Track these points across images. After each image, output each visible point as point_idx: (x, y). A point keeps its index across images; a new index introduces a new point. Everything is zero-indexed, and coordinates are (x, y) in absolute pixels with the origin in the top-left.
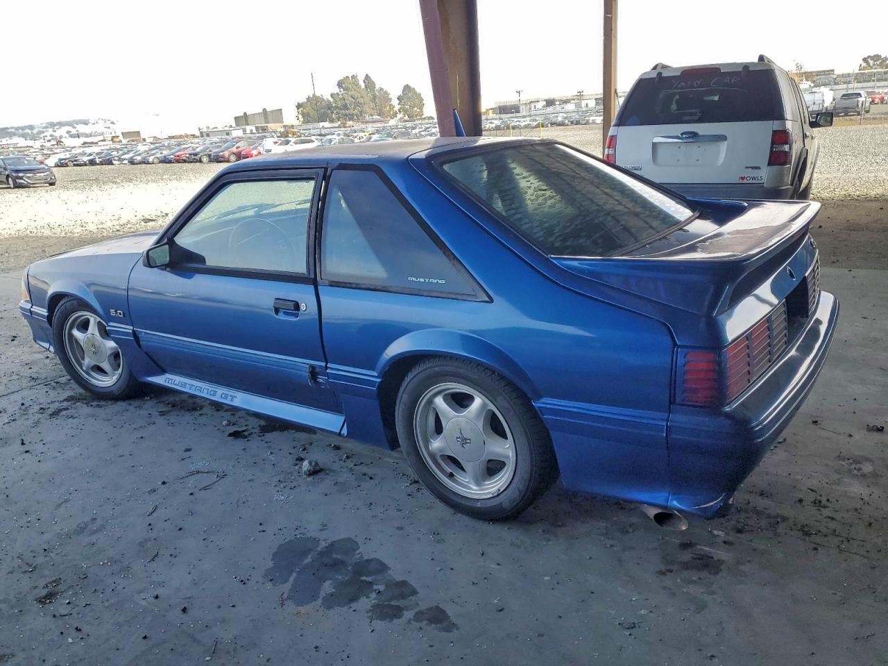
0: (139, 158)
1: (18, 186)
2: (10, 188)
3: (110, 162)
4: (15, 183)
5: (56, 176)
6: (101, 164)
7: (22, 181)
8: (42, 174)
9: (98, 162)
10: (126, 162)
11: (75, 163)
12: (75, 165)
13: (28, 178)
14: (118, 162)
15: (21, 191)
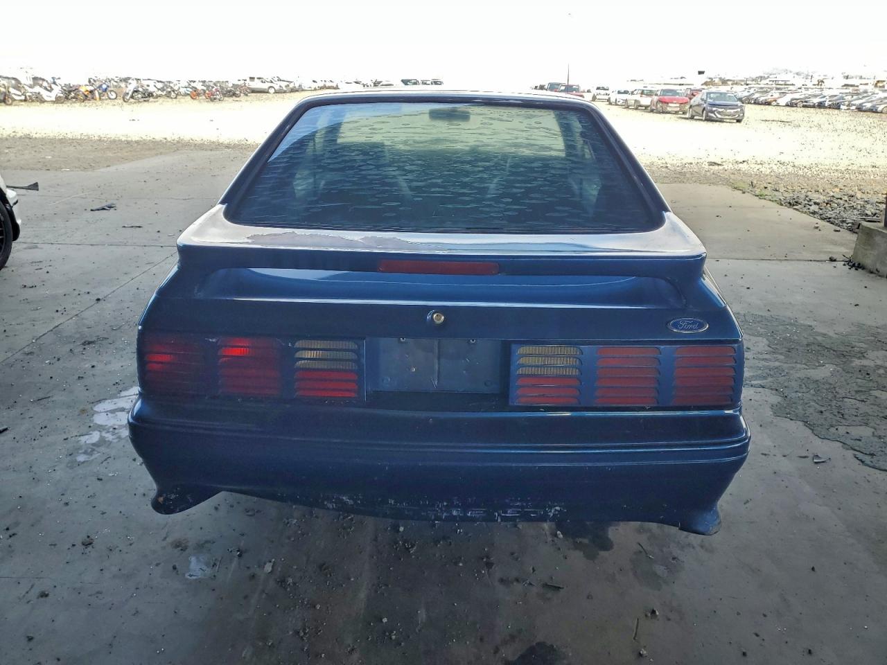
0: (869, 105)
1: (709, 120)
2: (702, 120)
3: (837, 107)
4: (707, 115)
5: (745, 115)
6: (830, 107)
7: (713, 115)
8: (732, 111)
9: (826, 105)
10: (854, 108)
11: (805, 104)
12: (804, 106)
13: (719, 113)
14: (846, 108)
15: (710, 124)
